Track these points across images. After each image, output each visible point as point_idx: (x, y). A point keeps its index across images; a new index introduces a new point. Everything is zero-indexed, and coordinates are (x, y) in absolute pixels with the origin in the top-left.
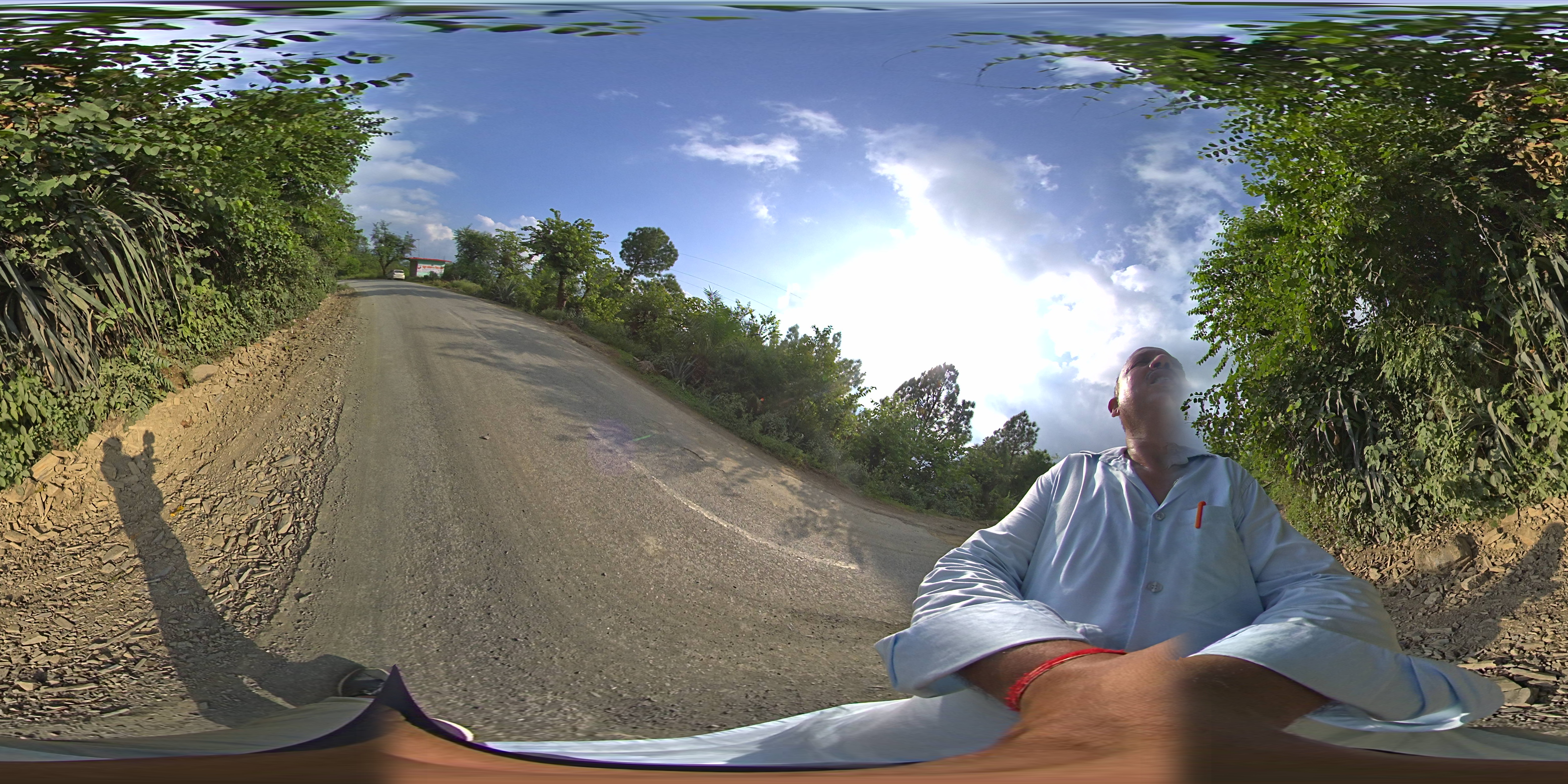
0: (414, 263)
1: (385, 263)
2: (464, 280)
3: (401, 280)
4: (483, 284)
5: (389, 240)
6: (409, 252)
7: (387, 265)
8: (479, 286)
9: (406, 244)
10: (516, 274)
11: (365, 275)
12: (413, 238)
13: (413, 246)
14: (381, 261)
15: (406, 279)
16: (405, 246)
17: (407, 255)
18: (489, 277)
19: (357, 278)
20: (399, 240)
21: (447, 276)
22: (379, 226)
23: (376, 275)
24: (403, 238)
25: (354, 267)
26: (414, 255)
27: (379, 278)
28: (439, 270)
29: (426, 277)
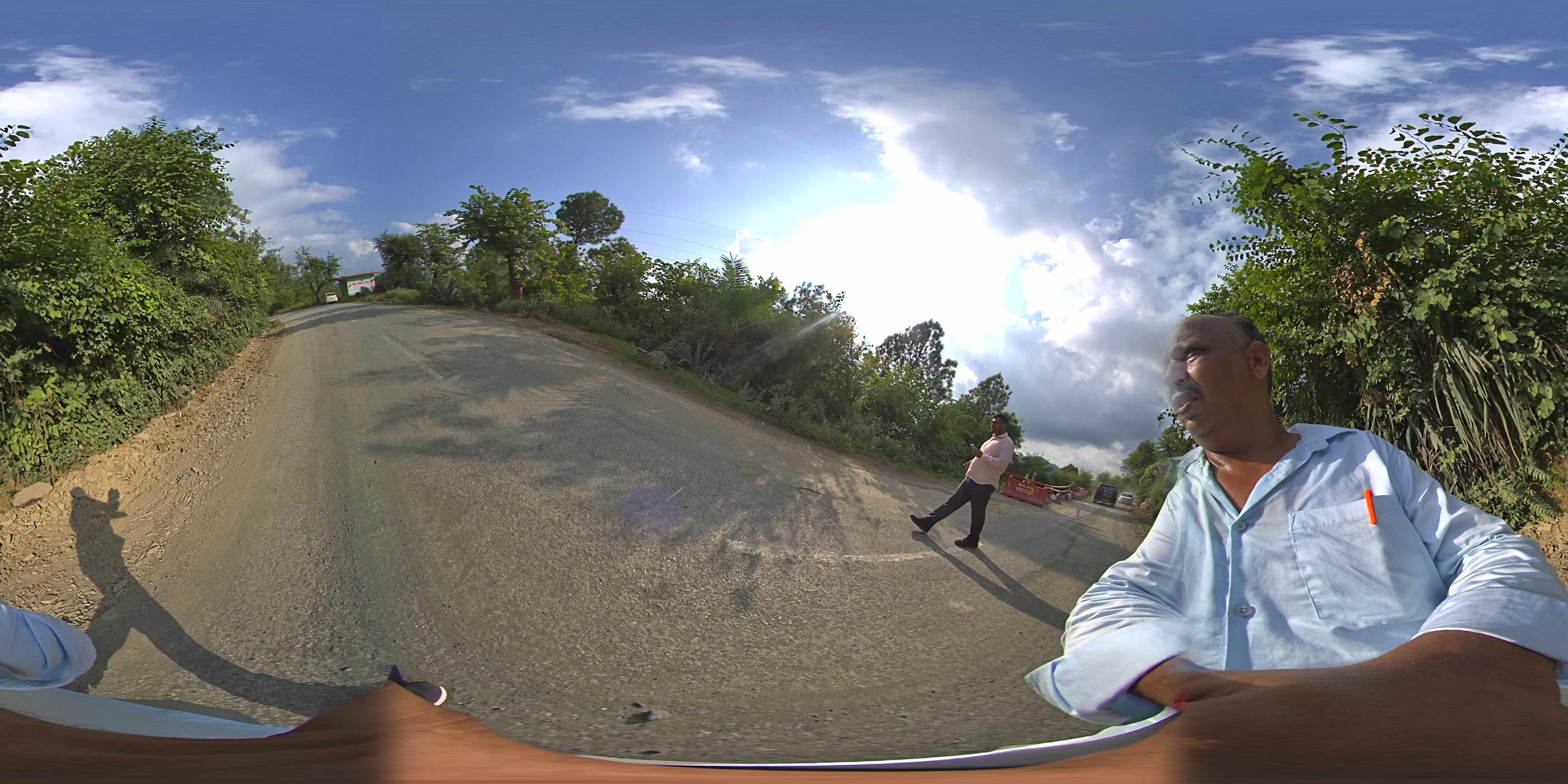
0: (343, 282)
1: (316, 289)
2: (398, 288)
3: (335, 302)
4: (419, 288)
5: (313, 264)
6: (335, 272)
7: (319, 290)
8: (415, 291)
9: (332, 265)
10: (453, 269)
11: (300, 304)
12: (336, 257)
13: (338, 266)
14: (311, 287)
15: (340, 301)
16: (330, 267)
17: (335, 276)
18: (424, 279)
19: (293, 310)
20: (322, 262)
21: (379, 289)
22: (300, 252)
23: (310, 303)
24: (326, 260)
25: (289, 299)
26: (341, 274)
27: (314, 305)
28: (369, 284)
29: (357, 294)
